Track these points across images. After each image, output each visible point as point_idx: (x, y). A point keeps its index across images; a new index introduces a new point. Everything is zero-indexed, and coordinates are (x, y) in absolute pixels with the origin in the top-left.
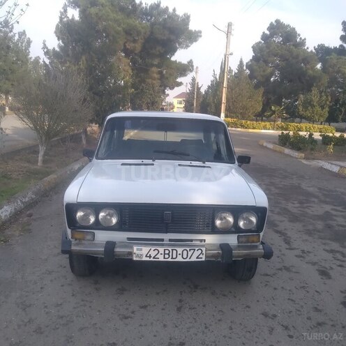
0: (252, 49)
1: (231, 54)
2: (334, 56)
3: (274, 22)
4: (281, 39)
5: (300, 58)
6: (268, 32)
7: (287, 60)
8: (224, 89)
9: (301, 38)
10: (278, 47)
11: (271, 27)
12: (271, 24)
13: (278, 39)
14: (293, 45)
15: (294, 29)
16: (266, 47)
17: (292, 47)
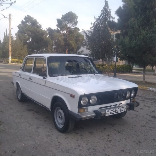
0: (18, 27)
1: (12, 29)
2: (55, 33)
3: (27, 16)
4: (31, 24)
5: (40, 33)
6: (24, 20)
7: (35, 33)
8: (10, 45)
9: (39, 24)
10: (30, 27)
11: (26, 18)
12: (26, 17)
13: (29, 24)
14: (36, 27)
15: (36, 20)
16: (25, 27)
17: (36, 28)
